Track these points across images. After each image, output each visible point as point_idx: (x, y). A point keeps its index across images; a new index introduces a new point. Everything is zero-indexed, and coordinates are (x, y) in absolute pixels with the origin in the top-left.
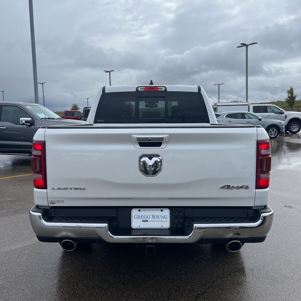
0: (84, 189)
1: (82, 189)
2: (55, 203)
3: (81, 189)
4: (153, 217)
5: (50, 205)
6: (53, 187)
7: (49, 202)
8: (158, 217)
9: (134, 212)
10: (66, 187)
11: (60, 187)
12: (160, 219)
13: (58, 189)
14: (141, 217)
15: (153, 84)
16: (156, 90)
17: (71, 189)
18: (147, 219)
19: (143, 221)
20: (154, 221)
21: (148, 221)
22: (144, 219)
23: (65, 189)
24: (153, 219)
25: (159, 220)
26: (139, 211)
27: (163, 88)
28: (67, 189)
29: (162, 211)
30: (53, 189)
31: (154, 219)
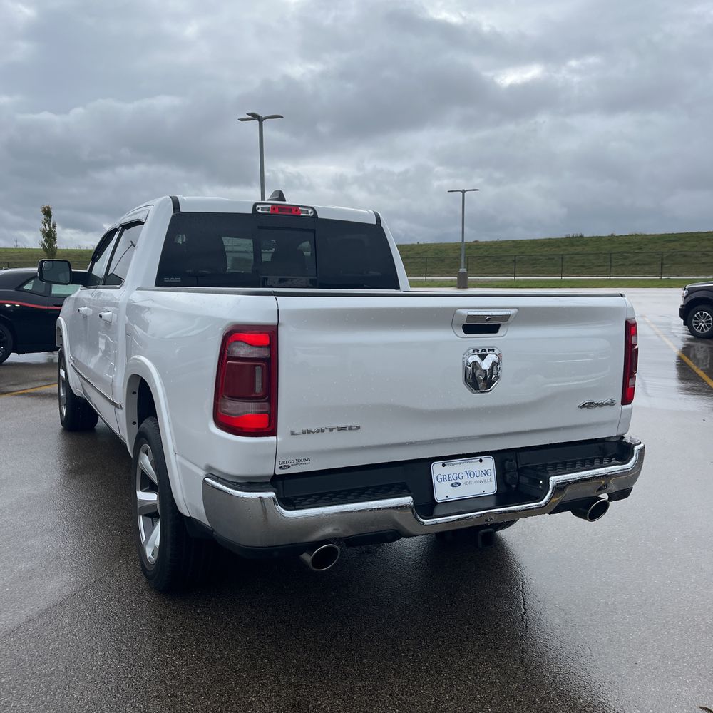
0: (358, 428)
1: (354, 429)
2: (289, 467)
3: (350, 428)
4: (469, 475)
5: (279, 472)
6: (292, 429)
7: (278, 466)
8: (475, 474)
9: (437, 469)
10: (323, 427)
11: (309, 428)
12: (480, 478)
13: (304, 432)
14: (447, 478)
15: (285, 201)
16: (295, 213)
17: (331, 430)
18: (458, 481)
19: (452, 485)
20: (470, 483)
21: (460, 484)
22: (453, 482)
23: (318, 431)
24: (468, 480)
25: (477, 479)
26: (444, 465)
27: (310, 211)
28: (323, 431)
29: (481, 461)
30: (293, 433)
31: (470, 479)
